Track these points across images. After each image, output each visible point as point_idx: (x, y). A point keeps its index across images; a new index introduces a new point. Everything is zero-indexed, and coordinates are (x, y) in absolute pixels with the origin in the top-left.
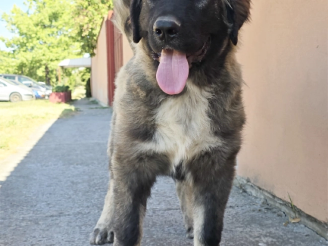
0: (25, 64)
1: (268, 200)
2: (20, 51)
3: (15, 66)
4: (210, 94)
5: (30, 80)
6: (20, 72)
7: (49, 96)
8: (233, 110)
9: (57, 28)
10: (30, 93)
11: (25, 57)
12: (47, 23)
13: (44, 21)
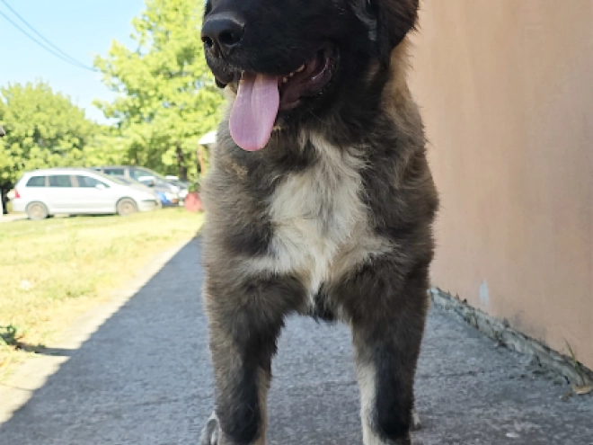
0: (140, 145)
1: (541, 357)
2: (129, 123)
3: (122, 150)
4: (361, 162)
5: (151, 175)
6: (133, 161)
7: (184, 200)
8: (409, 188)
9: (193, 75)
10: (152, 198)
11: (139, 133)
12: (174, 68)
13: (169, 65)
